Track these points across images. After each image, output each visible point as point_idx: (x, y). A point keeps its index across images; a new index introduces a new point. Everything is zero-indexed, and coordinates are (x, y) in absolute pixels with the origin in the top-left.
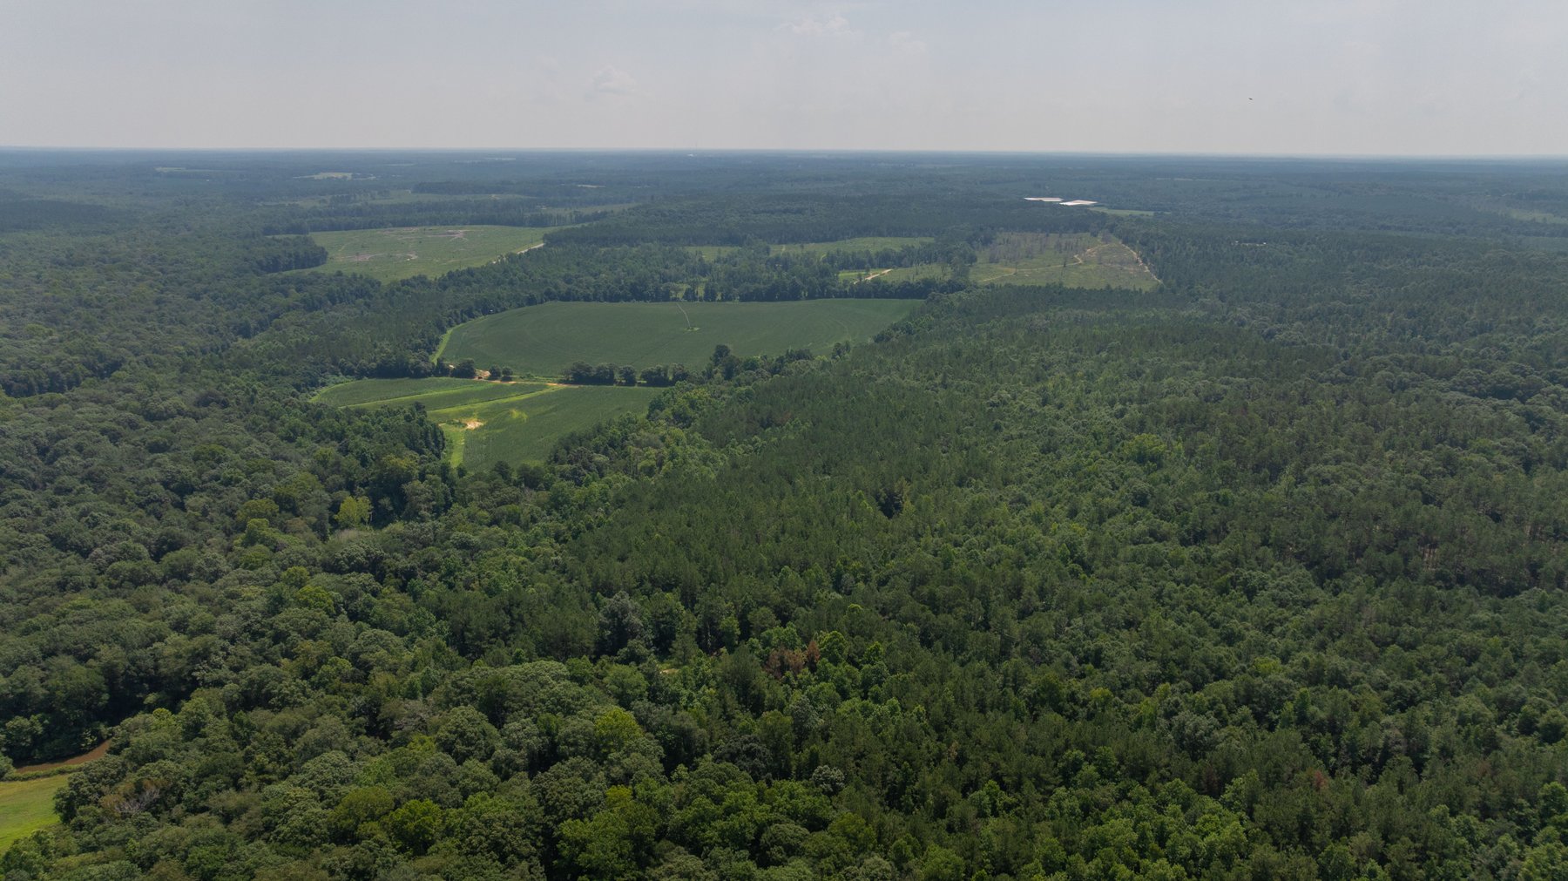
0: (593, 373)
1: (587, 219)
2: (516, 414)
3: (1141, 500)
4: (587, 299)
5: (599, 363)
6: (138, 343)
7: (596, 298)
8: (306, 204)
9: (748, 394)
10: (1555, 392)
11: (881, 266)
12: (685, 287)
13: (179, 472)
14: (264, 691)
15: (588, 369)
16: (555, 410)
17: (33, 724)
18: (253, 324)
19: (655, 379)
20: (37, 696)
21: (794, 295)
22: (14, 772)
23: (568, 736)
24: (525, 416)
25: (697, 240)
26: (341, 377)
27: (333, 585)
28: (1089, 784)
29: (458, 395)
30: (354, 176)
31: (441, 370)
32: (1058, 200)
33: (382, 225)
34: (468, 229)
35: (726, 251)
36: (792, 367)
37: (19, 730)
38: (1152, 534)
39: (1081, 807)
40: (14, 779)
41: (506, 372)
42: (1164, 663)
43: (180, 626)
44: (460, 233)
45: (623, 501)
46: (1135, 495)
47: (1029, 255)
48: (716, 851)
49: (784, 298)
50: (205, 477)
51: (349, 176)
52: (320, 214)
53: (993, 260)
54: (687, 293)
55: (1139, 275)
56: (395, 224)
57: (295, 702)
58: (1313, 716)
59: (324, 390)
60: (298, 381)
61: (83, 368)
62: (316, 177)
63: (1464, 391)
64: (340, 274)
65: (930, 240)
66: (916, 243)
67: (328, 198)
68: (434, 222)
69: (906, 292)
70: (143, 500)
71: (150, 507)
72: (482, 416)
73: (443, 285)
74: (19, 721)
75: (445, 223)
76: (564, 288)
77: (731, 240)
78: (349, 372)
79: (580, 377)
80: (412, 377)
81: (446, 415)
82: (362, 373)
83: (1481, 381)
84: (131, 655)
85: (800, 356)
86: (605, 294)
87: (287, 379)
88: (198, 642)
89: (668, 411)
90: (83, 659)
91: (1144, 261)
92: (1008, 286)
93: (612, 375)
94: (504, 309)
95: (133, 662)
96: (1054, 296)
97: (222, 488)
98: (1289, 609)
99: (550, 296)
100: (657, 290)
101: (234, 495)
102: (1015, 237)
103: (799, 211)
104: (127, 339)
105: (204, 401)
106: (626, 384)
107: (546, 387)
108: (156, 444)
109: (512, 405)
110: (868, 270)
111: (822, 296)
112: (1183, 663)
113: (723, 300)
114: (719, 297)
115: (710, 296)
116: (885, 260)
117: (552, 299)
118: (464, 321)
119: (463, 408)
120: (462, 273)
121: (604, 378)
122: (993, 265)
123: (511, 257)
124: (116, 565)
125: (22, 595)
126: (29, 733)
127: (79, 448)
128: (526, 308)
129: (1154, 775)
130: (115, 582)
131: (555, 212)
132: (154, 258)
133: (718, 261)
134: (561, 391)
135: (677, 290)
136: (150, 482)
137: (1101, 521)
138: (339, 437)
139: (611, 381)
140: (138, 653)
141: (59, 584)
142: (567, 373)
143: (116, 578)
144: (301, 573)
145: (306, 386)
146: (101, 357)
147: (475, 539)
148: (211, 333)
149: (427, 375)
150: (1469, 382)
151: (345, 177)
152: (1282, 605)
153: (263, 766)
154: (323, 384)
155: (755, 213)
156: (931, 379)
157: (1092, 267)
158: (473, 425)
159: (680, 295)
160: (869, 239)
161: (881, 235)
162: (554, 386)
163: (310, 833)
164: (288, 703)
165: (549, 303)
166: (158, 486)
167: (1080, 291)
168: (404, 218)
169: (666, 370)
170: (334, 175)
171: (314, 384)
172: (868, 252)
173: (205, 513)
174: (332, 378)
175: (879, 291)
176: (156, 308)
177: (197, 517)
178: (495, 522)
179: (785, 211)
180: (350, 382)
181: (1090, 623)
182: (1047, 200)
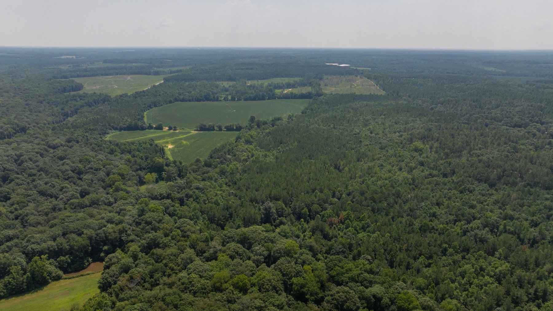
0: (207, 127)
1: (174, 72)
2: (184, 142)
3: (422, 164)
4: (190, 101)
5: (208, 123)
6: (28, 120)
8: (65, 68)
9: (269, 133)
10: (534, 125)
11: (288, 88)
12: (224, 96)
13: (77, 166)
14: (156, 242)
15: (205, 126)
16: (198, 140)
17: (67, 259)
18: (69, 112)
19: (229, 129)
20: (67, 249)
21: (263, 98)
22: (64, 276)
23: (277, 250)
24: (188, 143)
25: (219, 79)
26: (113, 131)
27: (159, 204)
28: (451, 255)
29: (159, 136)
30: (76, 57)
31: (150, 127)
32: (337, 64)
33: (97, 75)
34: (132, 76)
35: (231, 83)
36: (278, 122)
37: (63, 261)
38: (430, 175)
39: (453, 262)
40: (66, 279)
41: (175, 127)
42: (457, 216)
43: (110, 221)
44: (129, 78)
45: (246, 171)
46: (420, 162)
47: (338, 83)
48: (350, 284)
49: (259, 99)
50: (87, 168)
51: (74, 57)
52: (71, 71)
53: (326, 85)
54: (225, 98)
55: (376, 90)
56: (102, 75)
57: (168, 246)
58: (509, 230)
59: (109, 136)
61: (12, 130)
62: (62, 57)
63: (507, 126)
64: (95, 93)
65: (301, 79)
66: (297, 79)
67: (71, 65)
68: (117, 74)
69: (303, 96)
70: (66, 177)
71: (70, 180)
72: (172, 143)
73: (135, 96)
74: (62, 258)
75: (121, 74)
76: (181, 97)
77: (230, 79)
78: (116, 129)
79: (202, 128)
80: (140, 130)
82: (121, 129)
83: (511, 122)
84: (97, 232)
85: (278, 119)
88: (120, 227)
89: (243, 139)
90: (79, 235)
91: (377, 85)
92: (337, 94)
93: (214, 127)
94: (162, 105)
95: (97, 235)
96: (354, 97)
97: (95, 172)
98: (486, 197)
99: (176, 100)
100: (214, 97)
101: (102, 174)
102: (329, 77)
103: (251, 69)
104: (23, 118)
105: (69, 141)
106: (219, 131)
107: (191, 132)
108: (61, 156)
109: (181, 139)
110: (284, 89)
111: (273, 99)
112: (463, 215)
113: (238, 100)
114: (236, 100)
115: (233, 99)
116: (288, 86)
118: (149, 110)
119: (164, 141)
120: (141, 92)
121: (211, 129)
122: (326, 87)
123: (154, 86)
124: (72, 201)
125: (40, 213)
126: (66, 262)
127: (31, 159)
128: (170, 104)
129: (472, 251)
130: (73, 207)
131: (161, 69)
132: (15, 88)
133: (230, 87)
134: (197, 134)
135: (221, 97)
136: (67, 170)
137: (411, 171)
138: (129, 152)
139: (213, 130)
140: (99, 231)
141: (52, 208)
142: (197, 127)
143: (73, 205)
144: (146, 200)
145: (102, 134)
146: (18, 126)
147: (201, 186)
149: (146, 129)
150: (508, 123)
151: (73, 58)
152: (483, 195)
153: (173, 268)
155: (236, 69)
156: (329, 126)
157: (360, 87)
158: (170, 146)
159: (222, 99)
160: (279, 78)
161: (282, 77)
162: (193, 132)
163: (205, 289)
164: (166, 246)
165: (176, 103)
166: (70, 172)
167: (362, 95)
168: (105, 73)
169: (233, 125)
170: (68, 57)
171: (105, 133)
172: (282, 83)
173: (92, 181)
174: (110, 131)
175: (292, 97)
176: (27, 107)
177: (90, 183)
178: (204, 180)
179: (247, 69)
180: (118, 133)
181: (427, 204)
182: (333, 64)
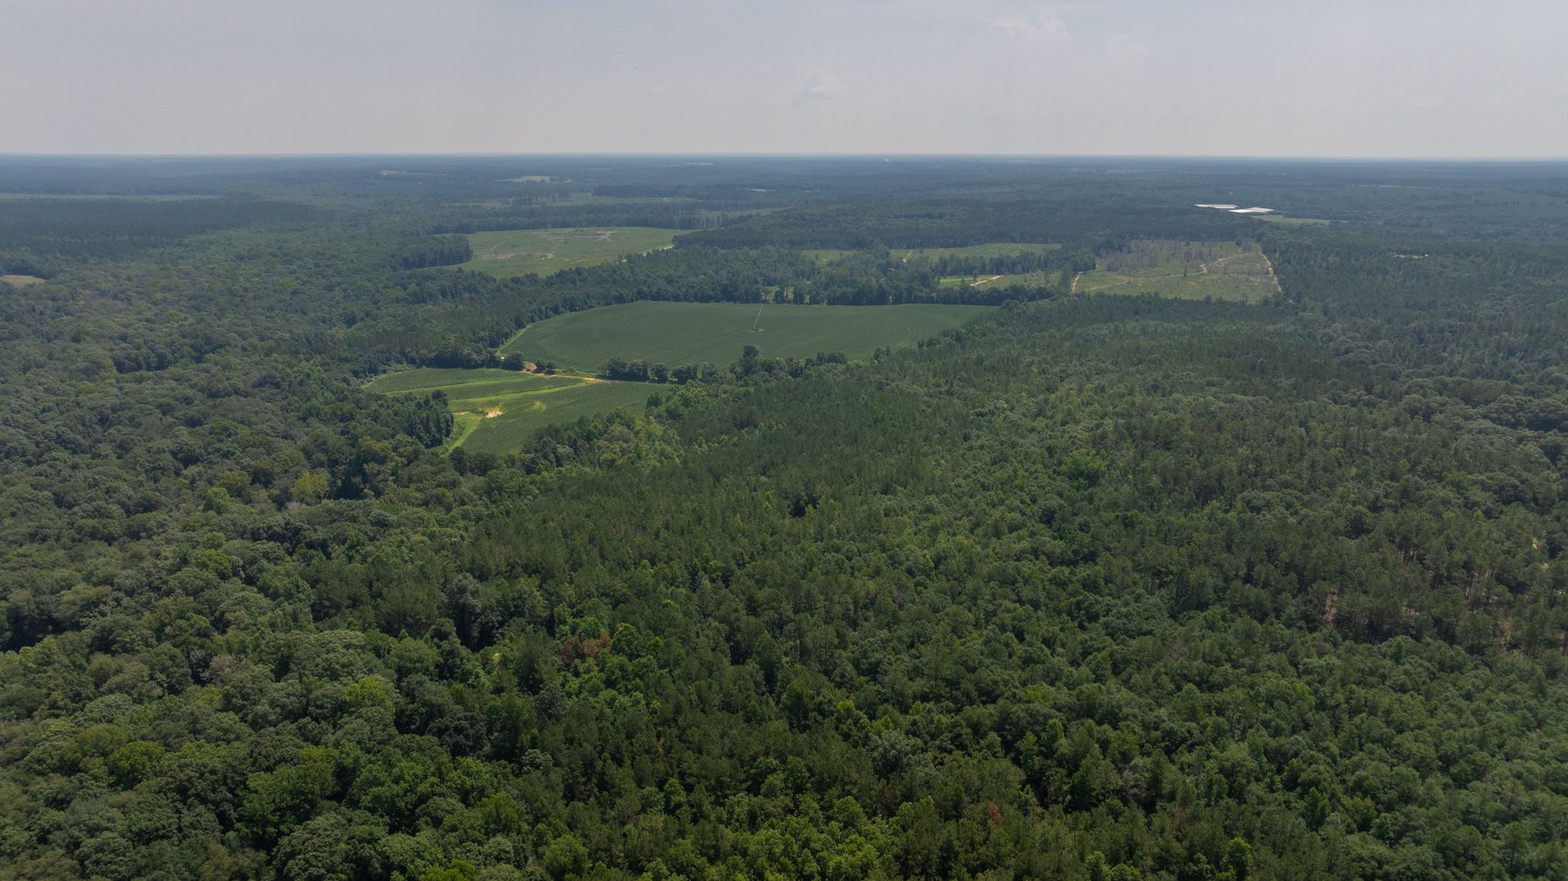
0: (627, 370)
1: (734, 222)
2: (537, 406)
4: (677, 299)
5: (634, 359)
7: (686, 298)
8: (489, 205)
11: (992, 273)
12: (775, 289)
13: (186, 444)
15: (624, 366)
16: (573, 404)
18: (360, 315)
19: (683, 377)
24: (544, 408)
25: (825, 244)
26: (404, 366)
27: (239, 550)
29: (496, 385)
30: (552, 180)
31: (493, 362)
32: (1231, 207)
33: (543, 226)
34: (616, 230)
35: (844, 255)
36: (814, 369)
41: (553, 366)
44: (607, 234)
47: (1155, 263)
49: (870, 302)
50: (210, 450)
51: (547, 179)
52: (495, 215)
53: (1110, 269)
54: (776, 295)
55: (1261, 287)
59: (381, 377)
60: (357, 368)
62: (515, 180)
63: (1495, 419)
65: (1058, 246)
66: (1038, 250)
67: (511, 200)
68: (590, 223)
72: (507, 406)
73: (549, 282)
75: (601, 225)
77: (859, 244)
78: (412, 361)
79: (616, 373)
80: (466, 367)
81: (474, 404)
84: (39, 599)
85: (832, 359)
86: (696, 294)
87: (348, 365)
89: (662, 409)
91: (1276, 272)
93: (645, 371)
94: (590, 307)
99: (641, 295)
100: (747, 292)
102: (1153, 245)
103: (939, 216)
105: (261, 383)
106: (659, 382)
107: (580, 381)
109: (538, 397)
110: (977, 276)
111: (909, 301)
113: (811, 303)
114: (807, 300)
115: (799, 299)
116: (998, 267)
117: (643, 298)
118: (548, 318)
119: (494, 398)
121: (638, 375)
122: (1109, 273)
123: (631, 257)
128: (615, 306)
131: (708, 215)
132: (318, 252)
133: (831, 264)
134: (600, 385)
135: (767, 293)
136: (163, 451)
139: (644, 378)
140: (45, 598)
145: (364, 372)
147: (394, 518)
148: (324, 322)
149: (476, 366)
150: (1508, 410)
151: (542, 181)
154: (384, 372)
157: (1214, 277)
158: (493, 414)
159: (771, 297)
162: (591, 380)
163: (43, 762)
164: (124, 650)
168: (565, 219)
169: (695, 369)
170: (535, 178)
171: (375, 372)
172: (982, 258)
174: (395, 365)
175: (978, 297)
179: (925, 216)
180: (407, 371)
182: (1217, 207)
